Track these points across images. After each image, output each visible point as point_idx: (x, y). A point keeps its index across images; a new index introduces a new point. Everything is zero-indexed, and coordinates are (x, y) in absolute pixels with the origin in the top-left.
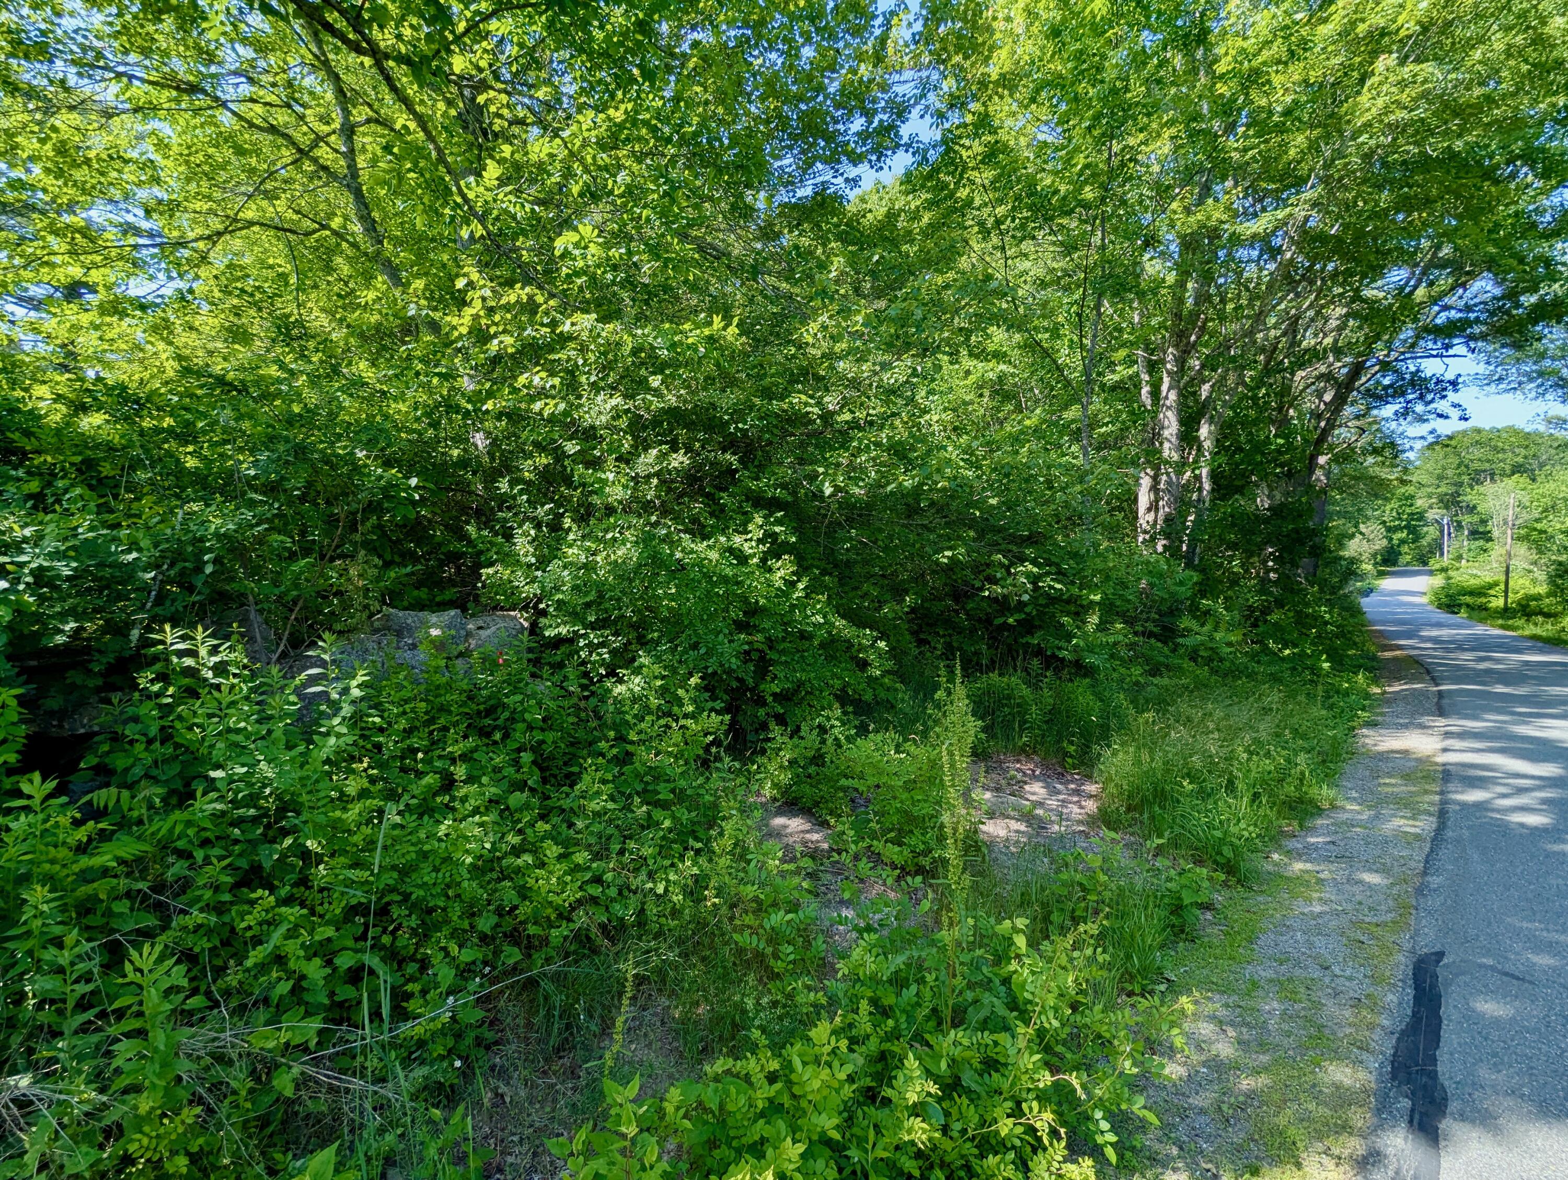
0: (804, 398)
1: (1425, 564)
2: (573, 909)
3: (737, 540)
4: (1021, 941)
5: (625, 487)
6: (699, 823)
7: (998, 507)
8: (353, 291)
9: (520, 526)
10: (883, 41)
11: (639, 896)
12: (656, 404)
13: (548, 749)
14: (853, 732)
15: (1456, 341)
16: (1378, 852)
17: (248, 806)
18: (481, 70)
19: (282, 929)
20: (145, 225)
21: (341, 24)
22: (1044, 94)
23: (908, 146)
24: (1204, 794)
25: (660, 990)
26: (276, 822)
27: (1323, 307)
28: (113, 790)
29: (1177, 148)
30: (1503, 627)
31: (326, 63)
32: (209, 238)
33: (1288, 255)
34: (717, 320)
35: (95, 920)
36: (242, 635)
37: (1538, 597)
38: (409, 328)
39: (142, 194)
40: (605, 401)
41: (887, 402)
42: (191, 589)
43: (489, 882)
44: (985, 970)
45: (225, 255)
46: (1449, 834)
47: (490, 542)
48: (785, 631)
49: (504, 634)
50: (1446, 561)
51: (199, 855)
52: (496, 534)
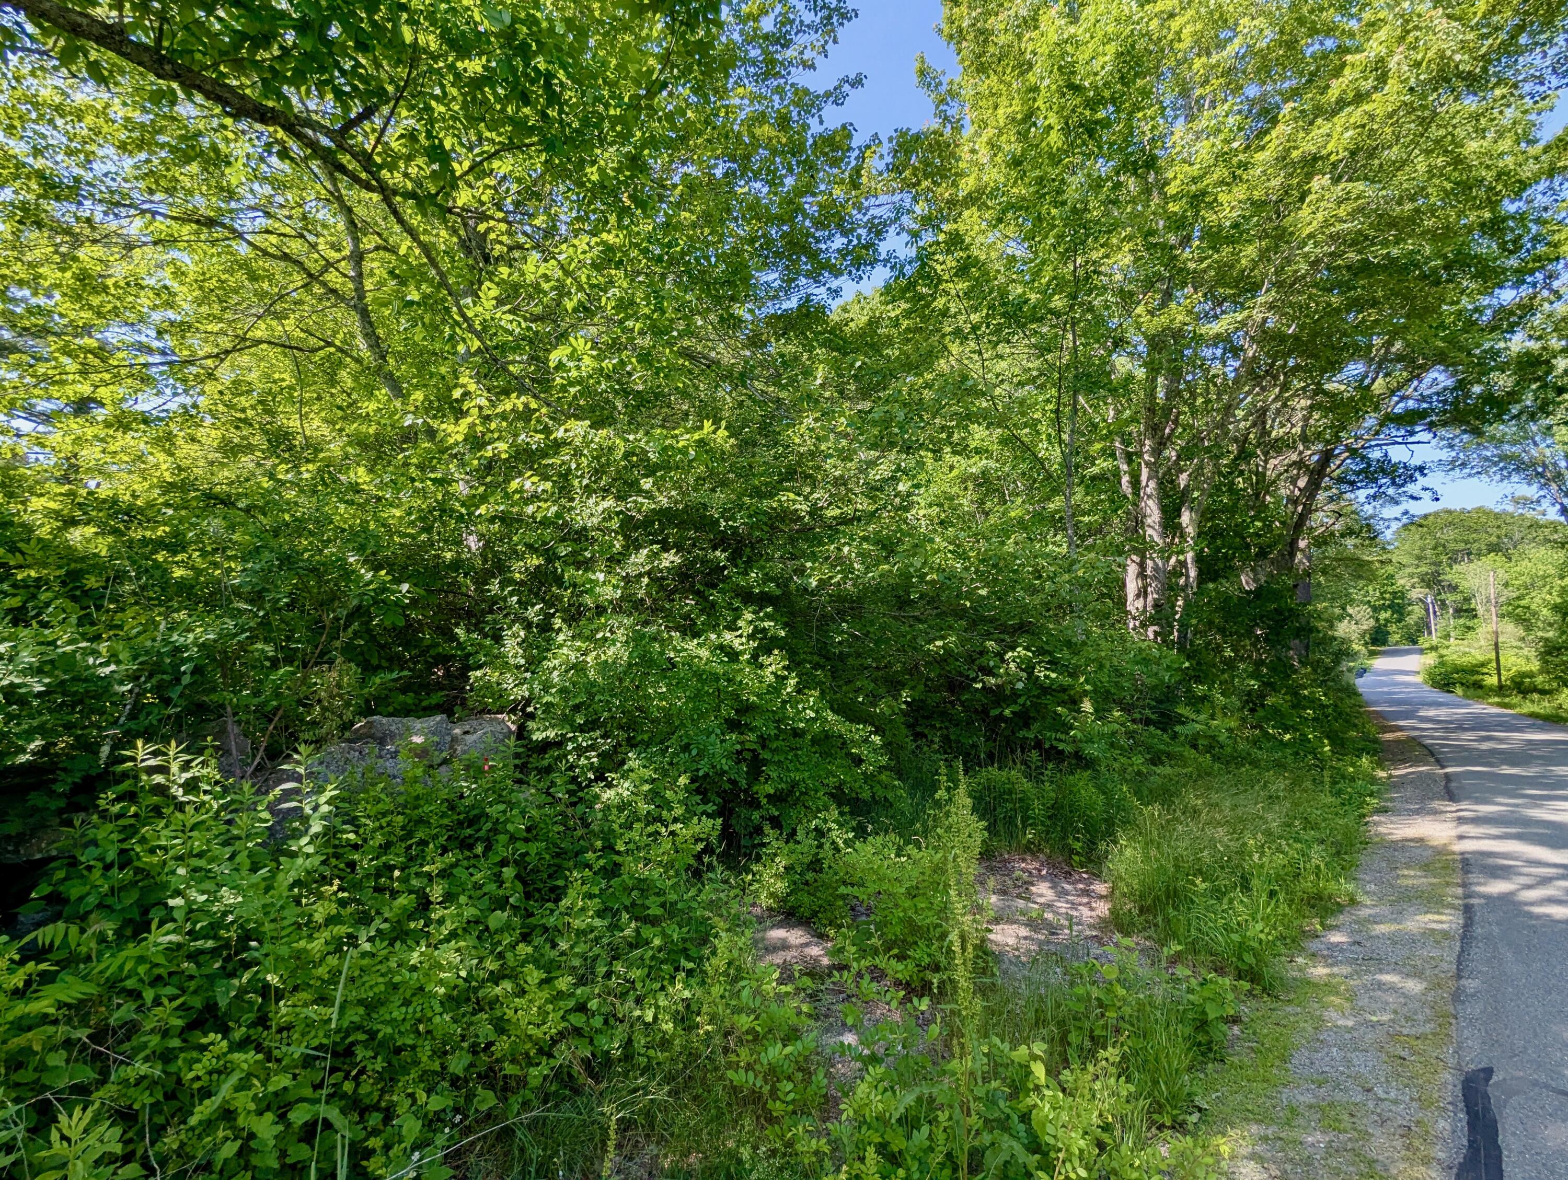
0: (792, 496)
1: (1415, 642)
2: (554, 1042)
3: (728, 636)
4: (1039, 1070)
5: (615, 587)
6: (691, 939)
7: (988, 597)
8: (355, 402)
9: (510, 628)
10: (858, 171)
11: (626, 1025)
12: (647, 505)
13: (532, 860)
14: (851, 835)
15: (1418, 428)
16: (1406, 952)
17: (206, 937)
18: (482, 204)
19: (234, 1079)
20: (156, 344)
21: (352, 165)
22: (1010, 215)
23: (886, 262)
24: (1218, 894)
25: (647, 1136)
26: (236, 954)
27: (1288, 399)
28: (61, 925)
29: (1137, 260)
30: (1499, 705)
31: (340, 199)
32: (217, 356)
33: (1250, 354)
34: (708, 425)
35: (26, 1076)
36: (217, 749)
37: (1531, 675)
38: (409, 436)
39: (157, 317)
40: (597, 504)
41: (874, 499)
42: (167, 702)
43: (464, 1015)
44: (1002, 1104)
45: (233, 371)
46: (1478, 930)
47: (480, 644)
48: (778, 728)
49: (490, 739)
50: (1435, 640)
51: (149, 995)
52: (486, 636)
